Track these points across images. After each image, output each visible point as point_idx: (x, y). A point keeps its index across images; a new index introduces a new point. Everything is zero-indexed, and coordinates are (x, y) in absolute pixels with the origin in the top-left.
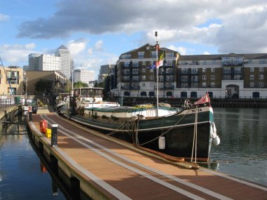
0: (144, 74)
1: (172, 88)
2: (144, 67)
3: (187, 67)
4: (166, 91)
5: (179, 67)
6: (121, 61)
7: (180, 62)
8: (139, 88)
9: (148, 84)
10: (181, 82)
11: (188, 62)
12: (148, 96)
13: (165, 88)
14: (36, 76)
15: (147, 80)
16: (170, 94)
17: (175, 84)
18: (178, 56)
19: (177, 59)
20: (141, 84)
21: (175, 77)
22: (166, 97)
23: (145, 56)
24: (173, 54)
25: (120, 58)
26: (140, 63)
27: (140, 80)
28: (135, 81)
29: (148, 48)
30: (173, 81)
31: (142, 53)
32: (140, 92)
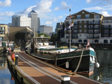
0: (81, 29)
1: (98, 37)
2: (81, 24)
3: (108, 24)
4: (94, 40)
5: (103, 24)
6: (67, 21)
7: (104, 21)
8: (77, 37)
9: (83, 35)
10: (104, 34)
11: (109, 21)
12: (83, 42)
13: (93, 38)
14: (16, 30)
15: (83, 32)
16: (97, 41)
17: (100, 35)
18: (102, 17)
19: (101, 19)
20: (79, 35)
21: (100, 31)
22: (94, 43)
23: (81, 18)
24: (99, 16)
25: (66, 19)
26: (78, 22)
27: (78, 33)
28: (75, 33)
29: (83, 13)
30: (99, 33)
31: (79, 16)
32: (78, 40)
